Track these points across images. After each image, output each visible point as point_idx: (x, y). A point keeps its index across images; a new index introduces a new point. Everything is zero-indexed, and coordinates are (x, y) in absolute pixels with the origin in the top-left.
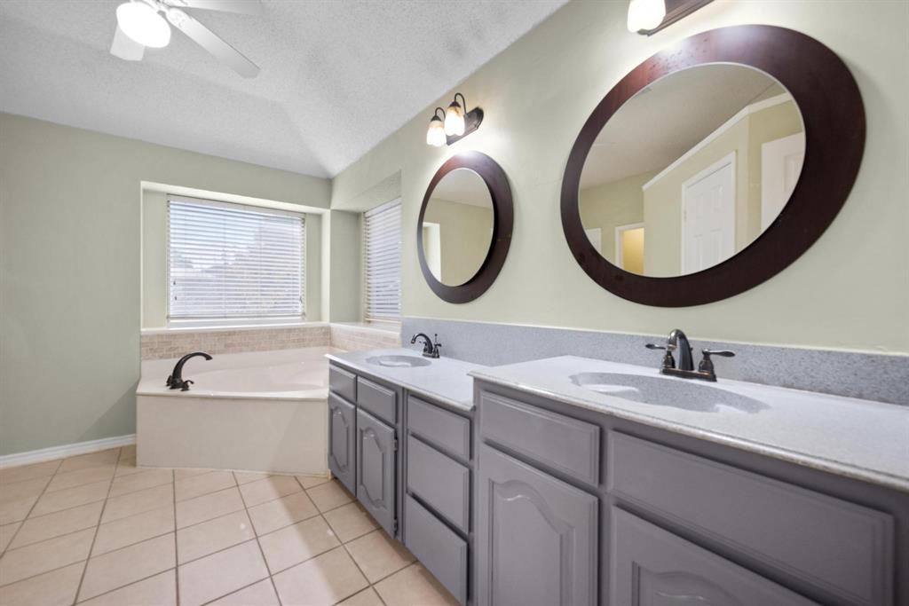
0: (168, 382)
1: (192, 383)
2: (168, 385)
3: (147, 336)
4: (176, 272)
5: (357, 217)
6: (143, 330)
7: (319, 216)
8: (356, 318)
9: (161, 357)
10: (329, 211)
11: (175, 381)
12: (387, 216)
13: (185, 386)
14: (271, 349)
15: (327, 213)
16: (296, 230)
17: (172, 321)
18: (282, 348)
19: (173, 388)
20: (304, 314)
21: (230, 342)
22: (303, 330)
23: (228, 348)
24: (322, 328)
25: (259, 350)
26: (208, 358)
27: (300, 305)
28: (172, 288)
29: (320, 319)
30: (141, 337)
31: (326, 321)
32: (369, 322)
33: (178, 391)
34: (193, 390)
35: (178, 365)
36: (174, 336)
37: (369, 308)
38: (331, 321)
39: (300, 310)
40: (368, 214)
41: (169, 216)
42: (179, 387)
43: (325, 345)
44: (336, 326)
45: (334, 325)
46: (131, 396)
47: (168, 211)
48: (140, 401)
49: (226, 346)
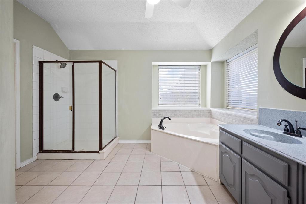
0: (159, 126)
1: (165, 128)
2: (159, 127)
3: (153, 110)
4: (161, 91)
5: (223, 63)
6: (152, 108)
7: (206, 66)
8: (222, 107)
9: (157, 117)
10: (210, 63)
11: (161, 126)
12: (240, 59)
13: (163, 129)
14: (189, 117)
15: (209, 64)
16: (197, 72)
17: (160, 106)
18: (192, 117)
19: (160, 128)
20: (200, 104)
21: (176, 113)
22: (200, 111)
23: (175, 116)
24: (208, 110)
25: (185, 117)
26: (170, 119)
27: (198, 101)
28: (160, 95)
29: (206, 106)
30: (152, 110)
31: (209, 107)
32: (229, 109)
33: (161, 130)
34: (166, 131)
35: (161, 120)
36: (160, 110)
37: (229, 102)
38: (211, 108)
39: (198, 103)
40: (228, 61)
41: (159, 73)
42: (162, 128)
43: (209, 117)
44: (214, 110)
45: (213, 109)
46: (149, 129)
47: (159, 71)
48: (152, 131)
49: (175, 115)
